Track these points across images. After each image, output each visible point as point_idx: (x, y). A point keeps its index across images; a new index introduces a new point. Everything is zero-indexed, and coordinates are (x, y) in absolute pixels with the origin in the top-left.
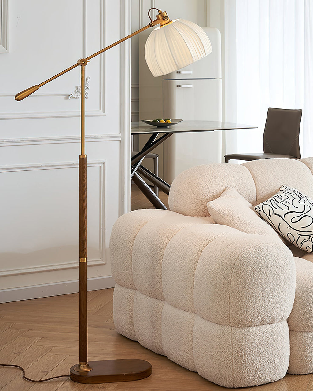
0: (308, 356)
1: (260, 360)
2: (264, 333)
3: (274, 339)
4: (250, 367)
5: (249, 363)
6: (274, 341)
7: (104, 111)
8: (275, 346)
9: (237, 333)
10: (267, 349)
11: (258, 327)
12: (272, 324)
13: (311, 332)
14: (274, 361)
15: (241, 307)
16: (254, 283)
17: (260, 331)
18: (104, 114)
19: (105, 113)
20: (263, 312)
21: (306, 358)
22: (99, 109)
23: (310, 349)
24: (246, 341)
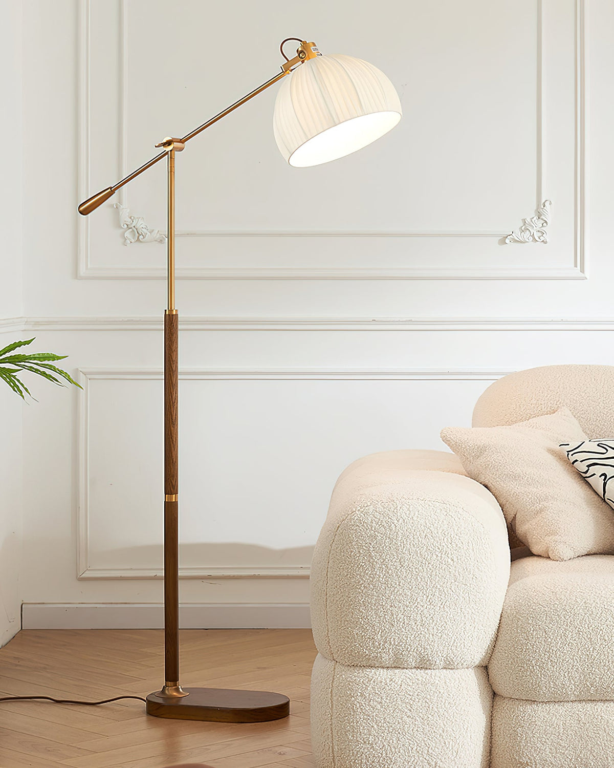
0: (523, 754)
1: (391, 741)
2: (403, 684)
3: (428, 701)
4: (366, 750)
5: (365, 742)
6: (427, 705)
7: (582, 271)
8: (430, 716)
9: (344, 676)
10: (408, 720)
11: (390, 672)
12: (429, 671)
13: (536, 703)
14: (427, 748)
15: (346, 622)
16: (372, 576)
17: (392, 680)
18: (582, 275)
19: (583, 272)
20: (394, 639)
21: (517, 758)
22: (573, 266)
23: (528, 739)
24: (359, 694)
